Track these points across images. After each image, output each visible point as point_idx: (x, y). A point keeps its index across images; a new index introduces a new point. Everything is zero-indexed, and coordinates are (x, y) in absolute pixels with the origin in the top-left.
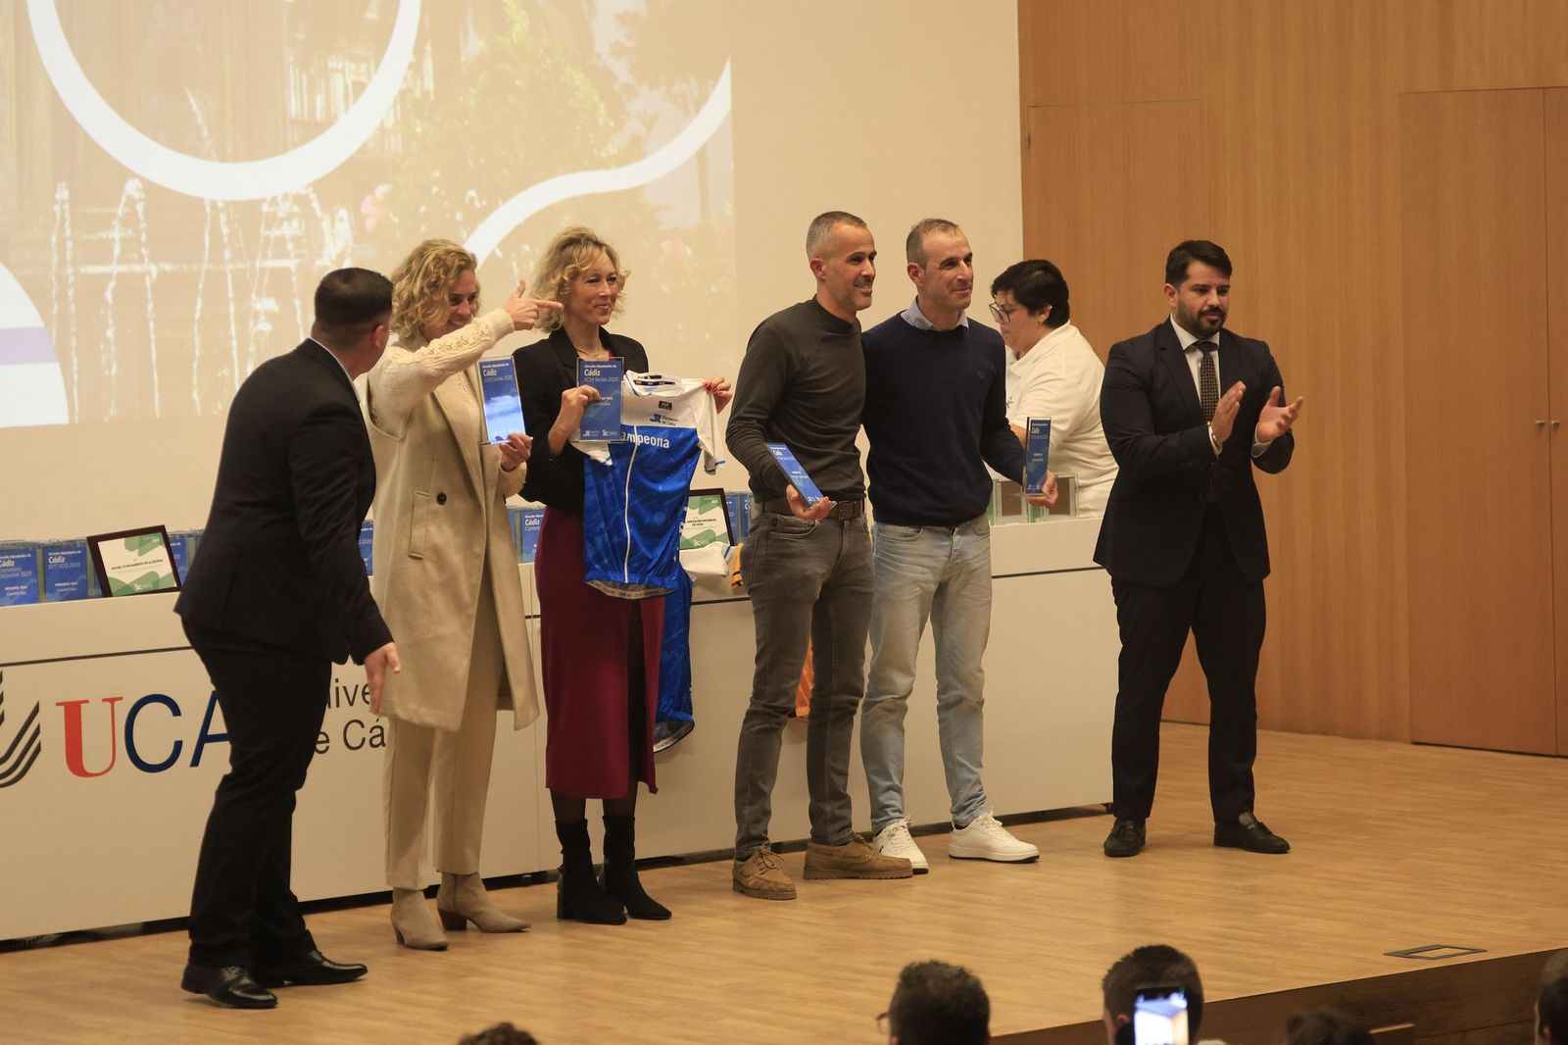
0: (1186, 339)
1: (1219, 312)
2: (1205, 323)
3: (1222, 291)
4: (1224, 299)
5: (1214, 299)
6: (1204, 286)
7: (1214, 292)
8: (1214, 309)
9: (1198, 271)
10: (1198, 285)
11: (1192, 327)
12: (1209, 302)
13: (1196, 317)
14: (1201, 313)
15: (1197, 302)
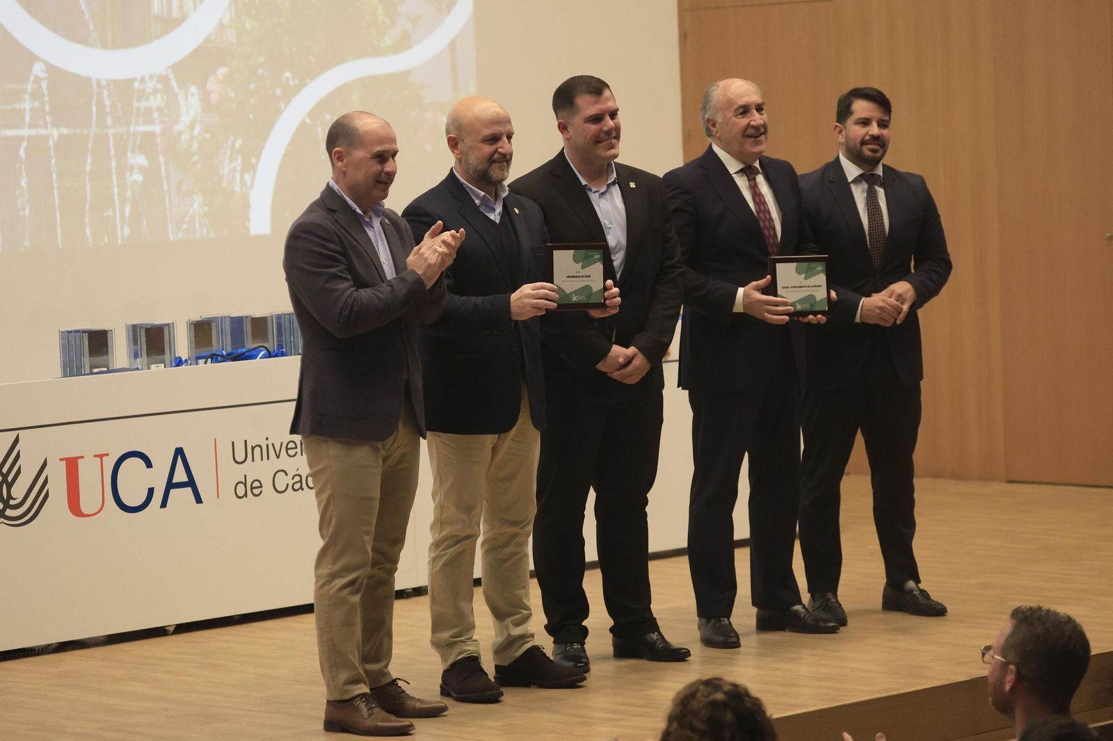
0: (852, 171)
1: (880, 142)
2: (866, 151)
3: (883, 124)
4: (885, 132)
5: (874, 129)
6: (865, 119)
7: (875, 124)
8: (875, 138)
9: (861, 107)
10: (860, 119)
11: (857, 158)
12: (871, 133)
13: (859, 145)
14: (863, 143)
15: (858, 132)
